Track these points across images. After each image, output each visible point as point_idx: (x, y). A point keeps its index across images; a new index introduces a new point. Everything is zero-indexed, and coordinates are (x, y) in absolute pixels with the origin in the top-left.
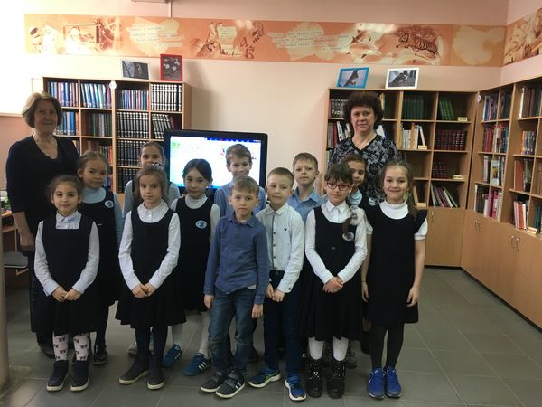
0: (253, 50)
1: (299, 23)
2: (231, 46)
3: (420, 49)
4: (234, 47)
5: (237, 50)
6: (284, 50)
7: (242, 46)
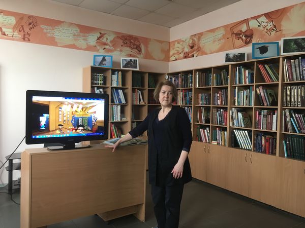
0: (29, 35)
1: (63, 22)
2: (11, 30)
3: (133, 48)
4: (14, 31)
5: (16, 34)
6: (53, 39)
7: (20, 31)
